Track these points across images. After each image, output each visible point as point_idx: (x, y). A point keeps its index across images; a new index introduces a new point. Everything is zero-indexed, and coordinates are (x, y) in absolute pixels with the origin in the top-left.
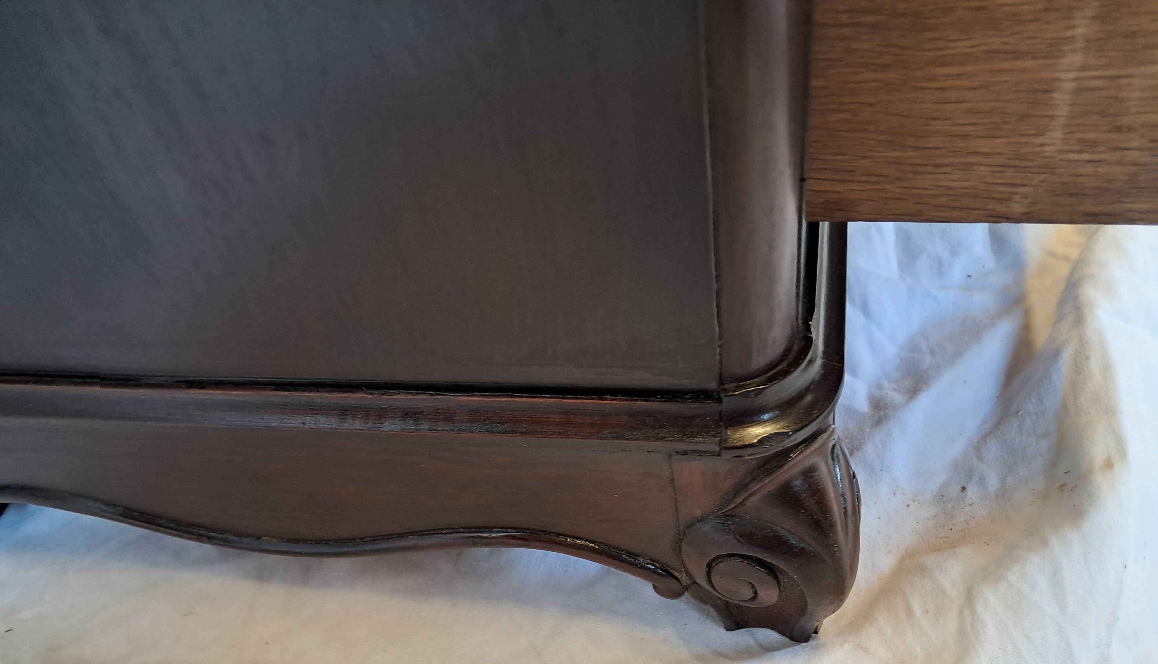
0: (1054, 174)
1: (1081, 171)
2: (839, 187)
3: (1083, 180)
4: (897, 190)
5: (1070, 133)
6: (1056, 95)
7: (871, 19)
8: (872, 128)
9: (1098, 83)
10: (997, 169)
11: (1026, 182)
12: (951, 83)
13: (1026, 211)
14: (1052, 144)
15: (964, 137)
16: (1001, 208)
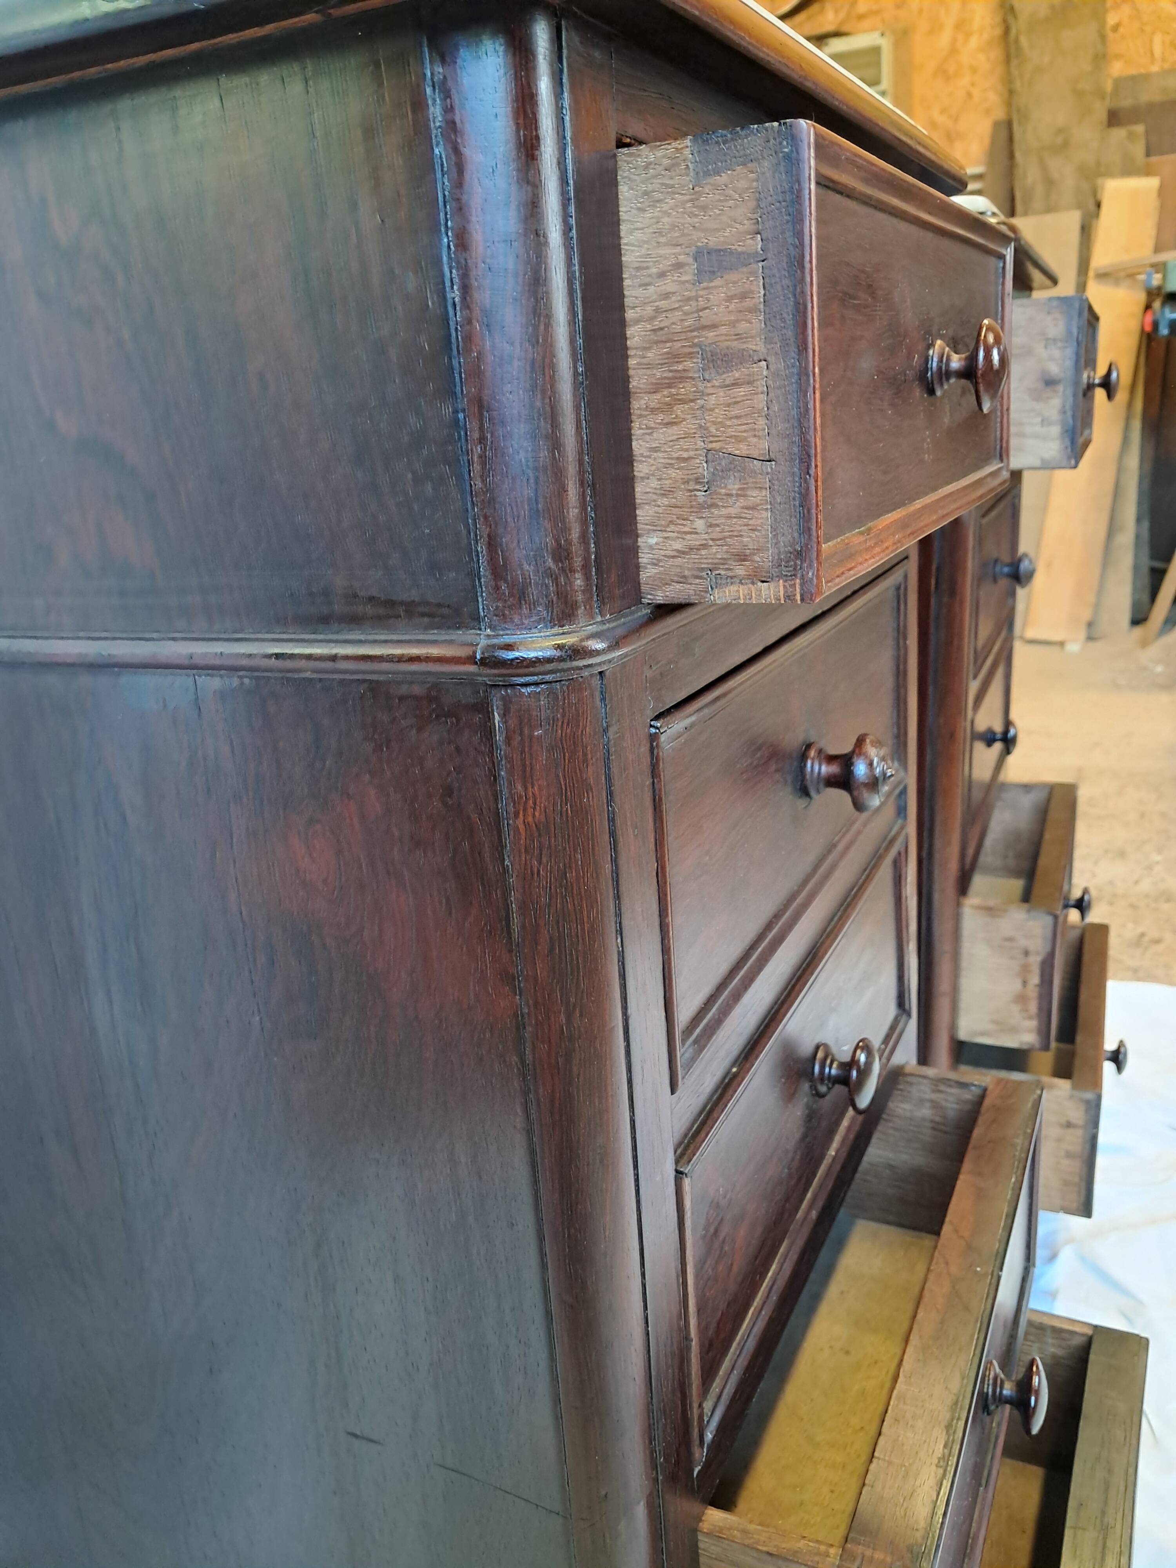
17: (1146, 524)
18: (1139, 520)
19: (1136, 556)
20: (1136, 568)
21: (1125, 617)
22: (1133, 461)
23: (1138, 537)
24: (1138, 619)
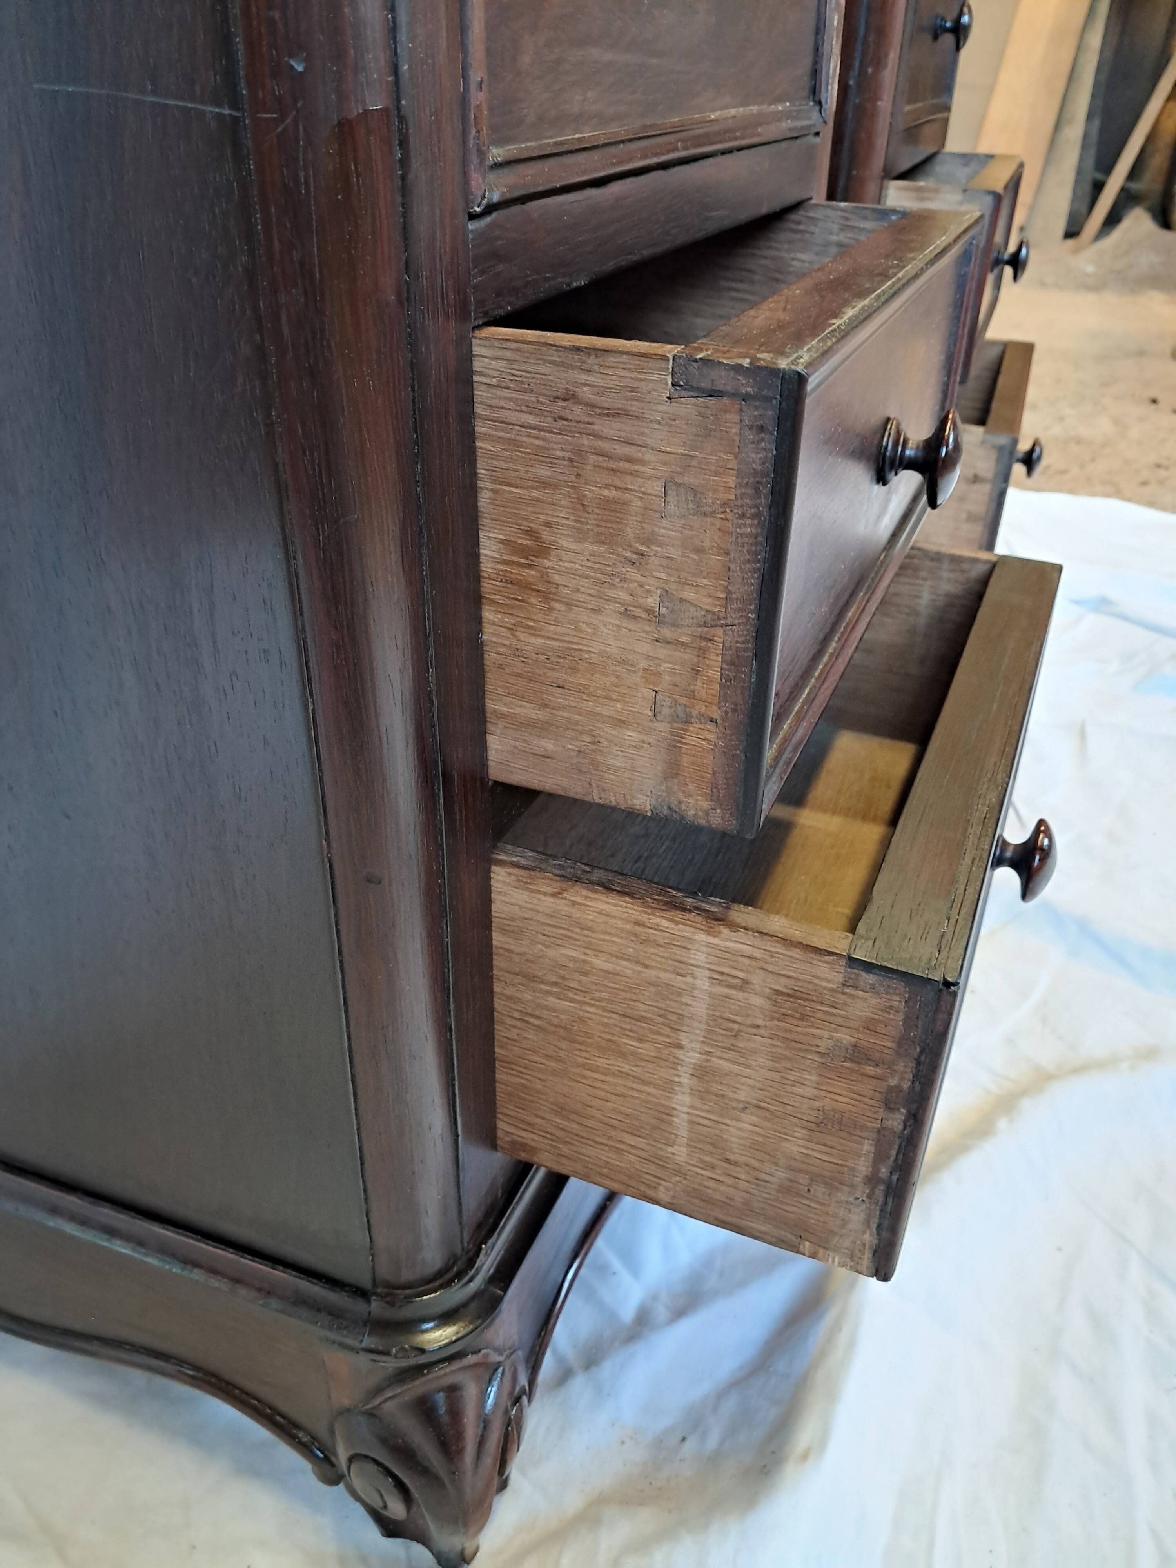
0: (685, 1179)
1: (706, 1183)
2: (524, 1134)
3: (709, 1191)
4: (568, 1151)
5: (692, 1151)
6: (675, 1119)
7: (537, 1022)
8: (543, 1097)
9: (706, 1122)
10: (643, 1161)
11: (666, 1178)
12: (598, 1085)
13: (670, 1201)
14: (680, 1156)
15: (614, 1127)
16: (650, 1193)
17: (1097, 123)
18: (1090, 117)
19: (1081, 159)
20: (1080, 172)
21: (1060, 226)
22: (1095, 39)
23: (1086, 136)
24: (1071, 233)
